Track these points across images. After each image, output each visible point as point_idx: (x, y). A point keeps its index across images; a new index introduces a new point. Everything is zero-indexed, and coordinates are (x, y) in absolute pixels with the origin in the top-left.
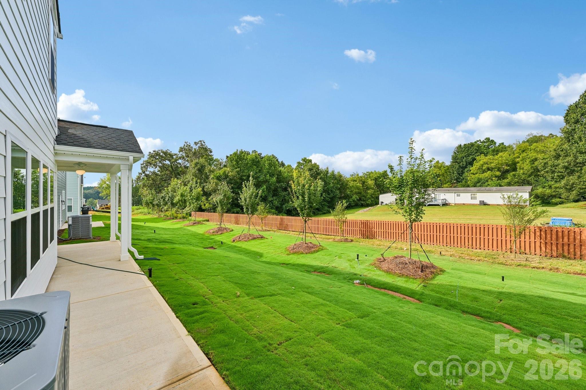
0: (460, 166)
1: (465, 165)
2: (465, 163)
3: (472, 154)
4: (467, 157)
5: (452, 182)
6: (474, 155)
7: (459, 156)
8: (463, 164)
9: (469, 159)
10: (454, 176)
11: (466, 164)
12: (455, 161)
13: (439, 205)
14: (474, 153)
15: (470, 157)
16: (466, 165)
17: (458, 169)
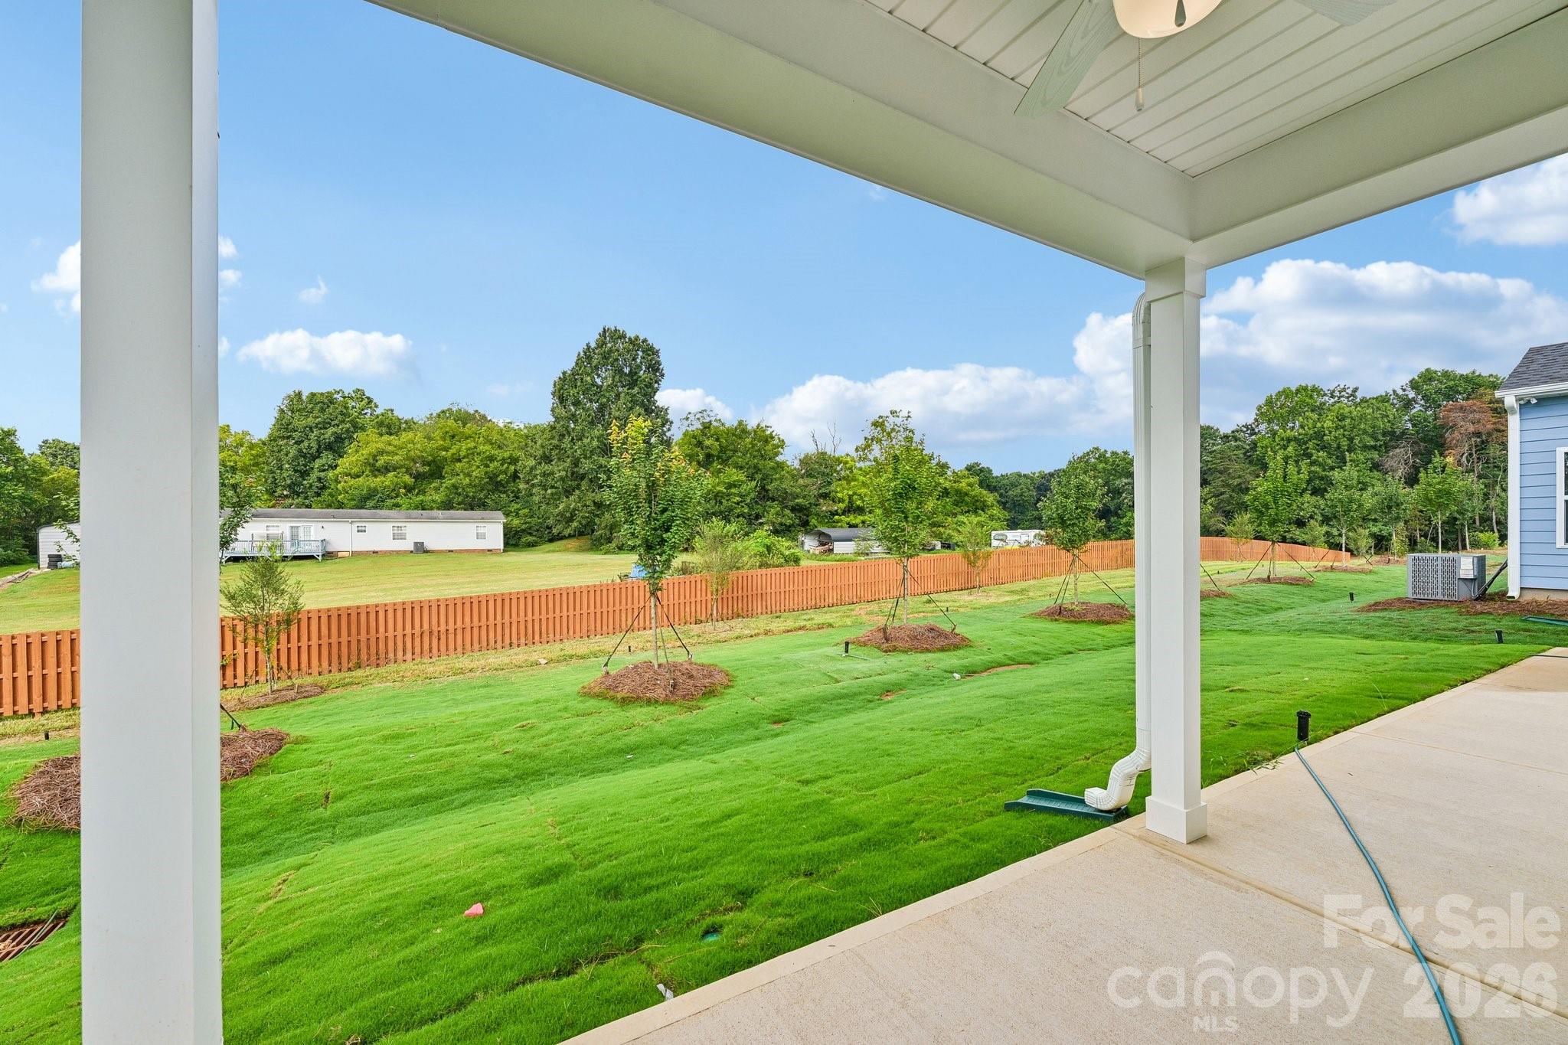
0: (300, 451)
1: (314, 450)
2: (314, 445)
3: (333, 423)
4: (321, 429)
5: (276, 494)
6: (338, 426)
7: (296, 423)
8: (309, 447)
9: (326, 436)
10: (285, 475)
11: (320, 446)
12: (286, 434)
13: (312, 557)
14: (336, 422)
15: (330, 431)
16: (319, 451)
17: (295, 458)
